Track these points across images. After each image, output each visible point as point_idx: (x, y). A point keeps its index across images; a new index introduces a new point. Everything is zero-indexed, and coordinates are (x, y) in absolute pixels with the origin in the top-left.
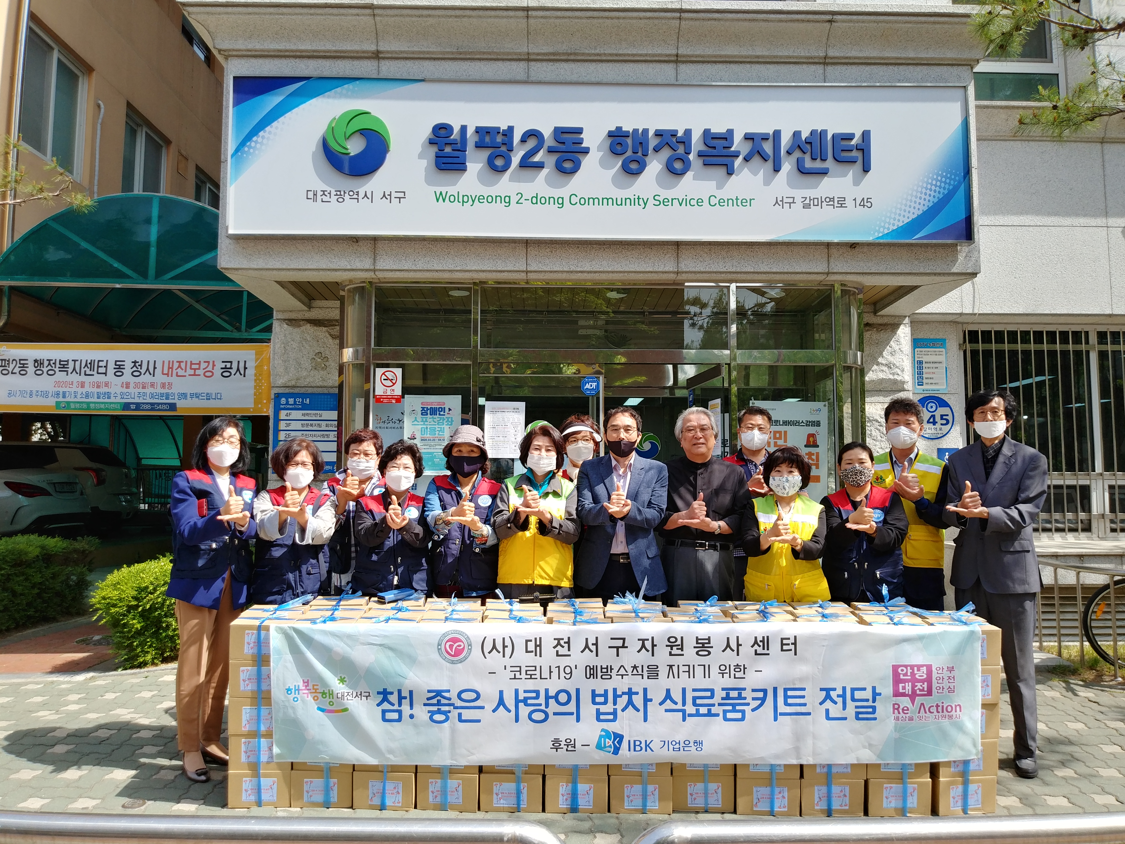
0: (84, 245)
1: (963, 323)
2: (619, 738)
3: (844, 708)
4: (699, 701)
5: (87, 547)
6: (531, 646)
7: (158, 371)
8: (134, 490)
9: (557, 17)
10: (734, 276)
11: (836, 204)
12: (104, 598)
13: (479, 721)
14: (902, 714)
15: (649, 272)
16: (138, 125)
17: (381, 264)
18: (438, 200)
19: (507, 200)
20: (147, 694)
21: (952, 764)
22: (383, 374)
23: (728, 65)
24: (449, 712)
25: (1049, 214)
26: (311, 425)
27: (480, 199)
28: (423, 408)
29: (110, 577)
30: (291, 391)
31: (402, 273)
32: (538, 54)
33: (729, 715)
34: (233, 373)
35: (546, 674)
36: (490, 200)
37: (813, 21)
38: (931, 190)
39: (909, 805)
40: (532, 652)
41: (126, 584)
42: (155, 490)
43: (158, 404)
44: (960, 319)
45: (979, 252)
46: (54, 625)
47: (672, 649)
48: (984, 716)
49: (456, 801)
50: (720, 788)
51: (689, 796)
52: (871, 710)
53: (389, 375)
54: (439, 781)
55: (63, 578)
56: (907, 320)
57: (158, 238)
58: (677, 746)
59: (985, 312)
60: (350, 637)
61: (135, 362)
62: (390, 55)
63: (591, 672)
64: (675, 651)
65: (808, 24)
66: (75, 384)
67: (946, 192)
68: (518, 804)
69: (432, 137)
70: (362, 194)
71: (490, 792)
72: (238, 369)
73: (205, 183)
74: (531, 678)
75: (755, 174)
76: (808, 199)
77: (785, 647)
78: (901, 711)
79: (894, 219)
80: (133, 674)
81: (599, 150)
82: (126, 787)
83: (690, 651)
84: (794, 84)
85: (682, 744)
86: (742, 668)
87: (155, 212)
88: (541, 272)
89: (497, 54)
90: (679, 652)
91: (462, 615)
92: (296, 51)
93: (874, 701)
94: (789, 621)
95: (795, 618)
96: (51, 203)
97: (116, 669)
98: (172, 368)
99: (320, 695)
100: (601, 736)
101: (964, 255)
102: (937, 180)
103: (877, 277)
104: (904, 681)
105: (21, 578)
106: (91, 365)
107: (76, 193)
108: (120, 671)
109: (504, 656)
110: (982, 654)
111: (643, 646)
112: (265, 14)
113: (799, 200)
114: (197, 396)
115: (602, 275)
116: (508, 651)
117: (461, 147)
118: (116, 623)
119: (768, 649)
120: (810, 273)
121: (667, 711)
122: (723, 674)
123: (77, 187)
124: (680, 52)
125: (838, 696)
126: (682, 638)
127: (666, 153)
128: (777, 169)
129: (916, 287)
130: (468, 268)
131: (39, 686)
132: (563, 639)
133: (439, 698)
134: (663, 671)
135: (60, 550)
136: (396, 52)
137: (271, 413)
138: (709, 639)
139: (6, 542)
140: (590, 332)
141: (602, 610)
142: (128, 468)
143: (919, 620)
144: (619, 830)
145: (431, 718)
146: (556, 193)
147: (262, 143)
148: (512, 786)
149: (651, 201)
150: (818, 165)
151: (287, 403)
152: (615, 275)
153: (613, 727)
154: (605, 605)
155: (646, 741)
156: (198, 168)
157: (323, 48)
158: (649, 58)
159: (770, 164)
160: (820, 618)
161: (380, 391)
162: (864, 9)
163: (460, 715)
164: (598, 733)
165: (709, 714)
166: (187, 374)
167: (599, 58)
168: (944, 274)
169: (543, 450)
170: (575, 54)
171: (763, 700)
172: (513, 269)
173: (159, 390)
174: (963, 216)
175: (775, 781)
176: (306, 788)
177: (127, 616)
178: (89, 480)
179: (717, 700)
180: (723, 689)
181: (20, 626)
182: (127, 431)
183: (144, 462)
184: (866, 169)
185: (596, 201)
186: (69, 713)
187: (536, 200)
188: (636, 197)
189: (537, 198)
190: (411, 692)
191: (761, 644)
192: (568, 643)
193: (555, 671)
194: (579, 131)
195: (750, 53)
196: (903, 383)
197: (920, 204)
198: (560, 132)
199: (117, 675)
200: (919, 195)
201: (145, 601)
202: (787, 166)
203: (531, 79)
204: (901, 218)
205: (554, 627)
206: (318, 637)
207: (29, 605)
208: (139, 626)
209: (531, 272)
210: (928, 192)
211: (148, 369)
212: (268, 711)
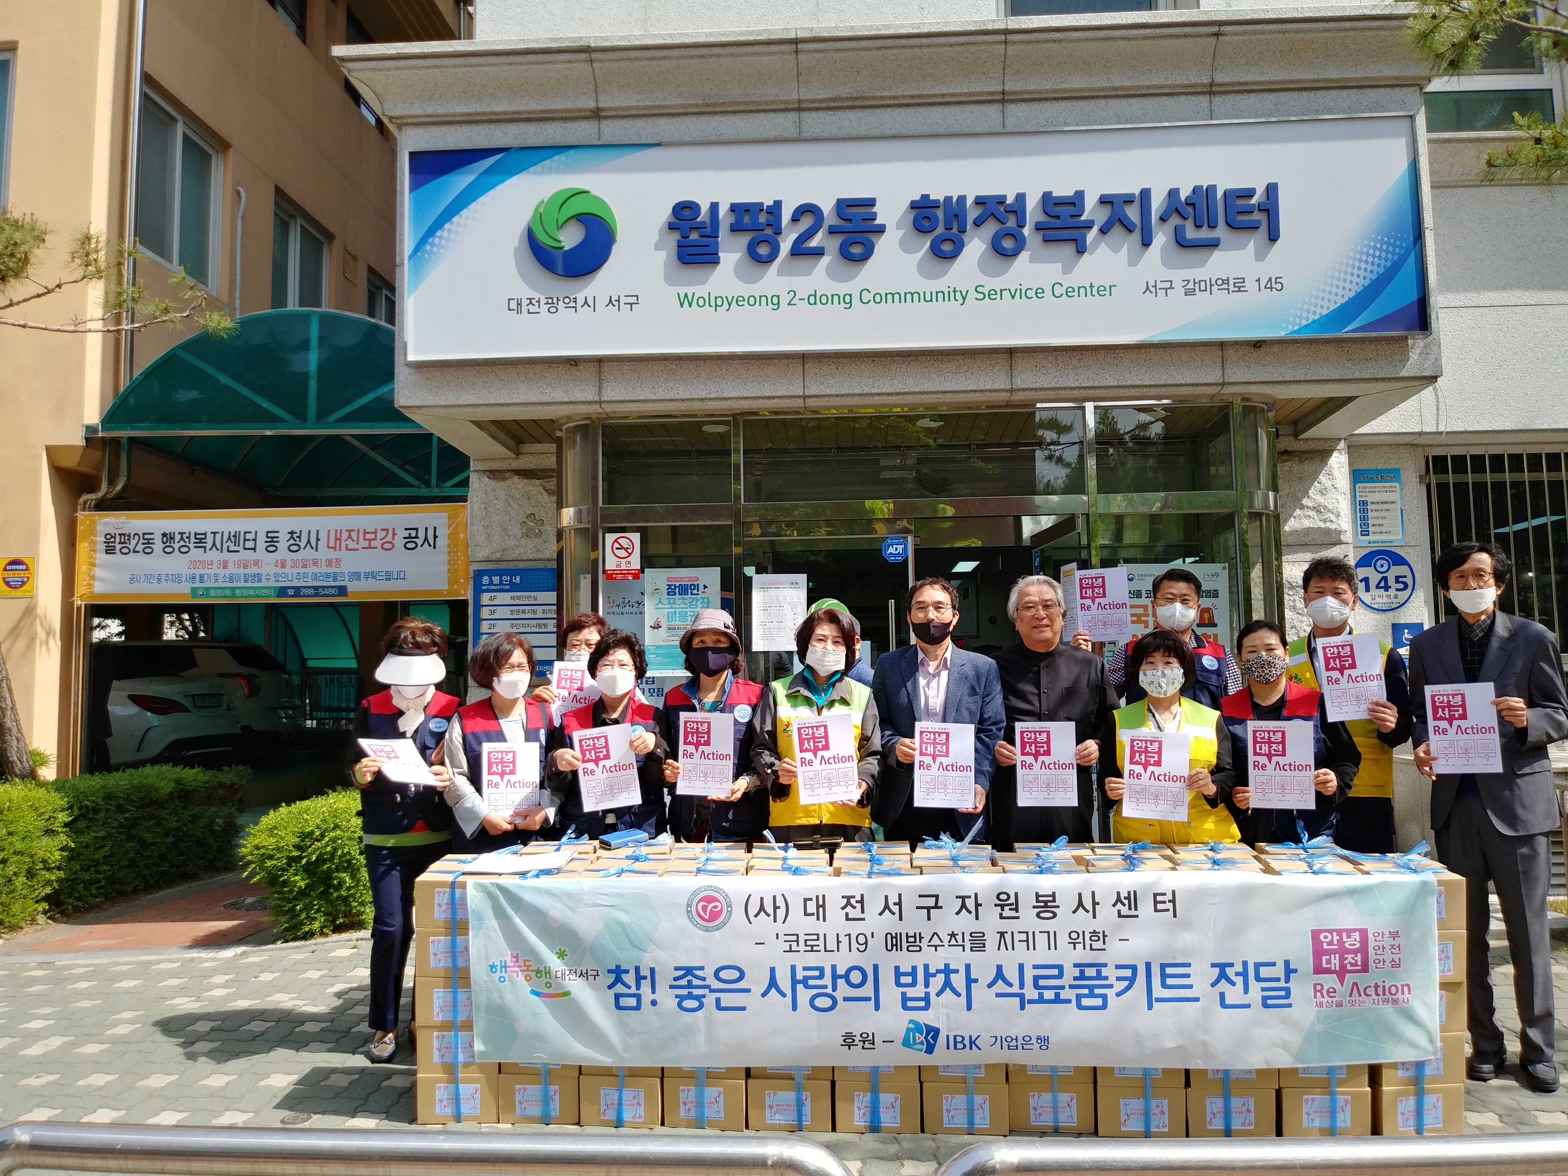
0: (224, 379)
1: (1424, 446)
2: (933, 1032)
3: (1246, 991)
4: (1042, 982)
5: (235, 779)
6: (812, 907)
7: (322, 544)
8: (298, 702)
9: (837, 50)
10: (1090, 393)
11: (1232, 288)
12: (257, 848)
13: (743, 1009)
14: (1327, 998)
15: (972, 391)
16: (291, 216)
17: (610, 393)
18: (682, 305)
19: (775, 300)
20: (313, 975)
21: (1400, 1066)
22: (616, 541)
23: (1075, 102)
24: (704, 996)
25: (1545, 287)
26: (524, 612)
27: (739, 300)
28: (669, 586)
29: (264, 820)
30: (496, 566)
31: (637, 405)
32: (813, 101)
33: (1085, 1002)
34: (420, 544)
35: (832, 944)
36: (752, 302)
37: (1192, 36)
38: (1367, 262)
39: (1339, 1124)
40: (813, 914)
41: (285, 828)
42: (325, 702)
43: (324, 587)
44: (1419, 441)
45: (1439, 347)
46: (195, 884)
47: (1003, 910)
48: (1444, 1000)
49: (716, 1115)
50: (1074, 1100)
51: (1032, 1110)
52: (1283, 993)
53: (624, 542)
54: (693, 1088)
55: (204, 821)
56: (1342, 445)
57: (319, 366)
58: (1014, 1043)
59: (1456, 429)
60: (570, 895)
61: (292, 533)
62: (614, 113)
63: (894, 942)
64: (1007, 912)
65: (1185, 40)
66: (215, 564)
67: (1389, 264)
68: (800, 1120)
69: (673, 220)
70: (580, 302)
71: (762, 1105)
72: (426, 539)
73: (380, 289)
74: (812, 951)
75: (1116, 251)
76: (1192, 282)
77: (1160, 907)
78: (1325, 994)
79: (1316, 305)
80: (296, 948)
81: (899, 226)
82: (286, 1096)
83: (1028, 912)
84: (1167, 124)
85: (1020, 1041)
86: (1101, 935)
87: (314, 332)
88: (824, 396)
89: (758, 103)
90: (1013, 913)
91: (719, 866)
92: (491, 114)
93: (1287, 980)
94: (1165, 870)
95: (1175, 864)
96: (180, 326)
97: (274, 942)
98: (340, 539)
99: (533, 974)
100: (908, 1030)
101: (1418, 351)
102: (1375, 248)
103: (1293, 387)
104: (1329, 953)
105: (152, 823)
106: (235, 538)
107: (212, 312)
108: (279, 944)
109: (775, 921)
110: (1439, 913)
111: (964, 906)
112: (448, 67)
113: (1178, 284)
114: (373, 575)
115: (906, 397)
116: (781, 913)
117: (711, 231)
118: (273, 880)
119: (1136, 909)
120: (1197, 385)
121: (998, 995)
122: (1074, 944)
123: (213, 304)
124: (1007, 89)
125: (1237, 974)
126: (1016, 894)
127: (991, 228)
128: (1146, 243)
129: (1350, 399)
130: (725, 395)
131: (175, 965)
132: (854, 897)
133: (690, 978)
134: (992, 940)
135: (201, 784)
136: (622, 109)
137: (469, 596)
138: (1053, 895)
139: (131, 775)
140: (895, 474)
141: (908, 857)
142: (289, 673)
143: (1349, 867)
144: (935, 1156)
145: (680, 1005)
146: (842, 288)
147: (448, 239)
148: (792, 1095)
149: (972, 295)
150: (1205, 234)
151: (491, 583)
152: (926, 396)
153: (926, 1018)
154: (913, 850)
155: (971, 1037)
156: (370, 270)
157: (525, 108)
158: (964, 99)
159: (1136, 237)
160: (1210, 866)
161: (611, 563)
162: (1263, 16)
163: (718, 1000)
164: (905, 1025)
165: (1057, 1000)
166: (359, 547)
167: (896, 102)
168: (1389, 379)
169: (829, 642)
170: (863, 98)
171: (1132, 980)
172: (785, 394)
173: (325, 569)
174: (1414, 297)
175: (1150, 1090)
176: (518, 1097)
177: (287, 871)
178: (237, 691)
179: (1067, 980)
180: (1075, 965)
181: (150, 886)
182: (288, 625)
183: (311, 664)
184: (1273, 237)
185: (897, 297)
186: (212, 1000)
187: (814, 299)
188: (951, 289)
189: (815, 296)
190: (652, 971)
191: (1126, 902)
192: (861, 902)
193: (845, 941)
194: (870, 203)
195: (1105, 84)
196: (1339, 532)
197: (1351, 282)
198: (844, 206)
199: (276, 949)
200: (1350, 270)
201: (310, 850)
202: (1161, 239)
203: (804, 135)
204: (1326, 304)
205: (843, 879)
206: (528, 897)
207: (162, 857)
208: (302, 884)
209: (810, 397)
210: (1363, 265)
211: (309, 542)
212: (466, 995)
